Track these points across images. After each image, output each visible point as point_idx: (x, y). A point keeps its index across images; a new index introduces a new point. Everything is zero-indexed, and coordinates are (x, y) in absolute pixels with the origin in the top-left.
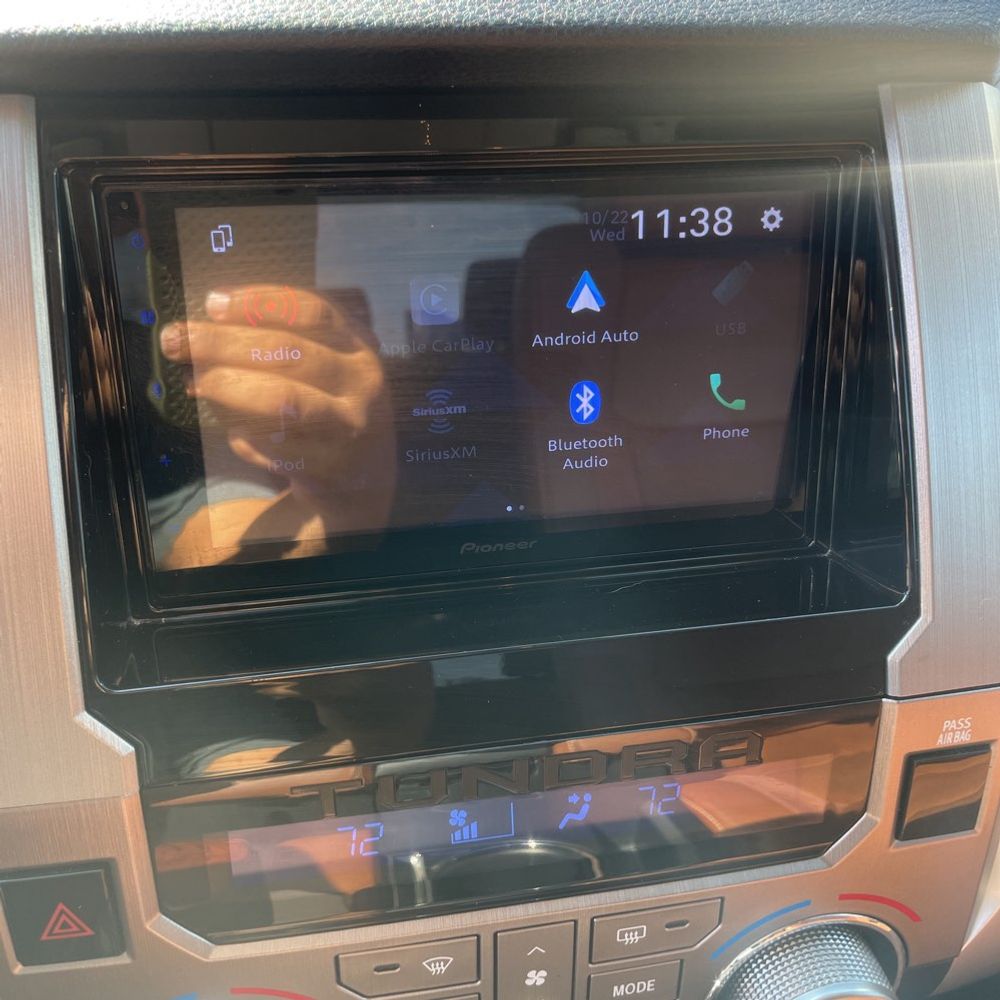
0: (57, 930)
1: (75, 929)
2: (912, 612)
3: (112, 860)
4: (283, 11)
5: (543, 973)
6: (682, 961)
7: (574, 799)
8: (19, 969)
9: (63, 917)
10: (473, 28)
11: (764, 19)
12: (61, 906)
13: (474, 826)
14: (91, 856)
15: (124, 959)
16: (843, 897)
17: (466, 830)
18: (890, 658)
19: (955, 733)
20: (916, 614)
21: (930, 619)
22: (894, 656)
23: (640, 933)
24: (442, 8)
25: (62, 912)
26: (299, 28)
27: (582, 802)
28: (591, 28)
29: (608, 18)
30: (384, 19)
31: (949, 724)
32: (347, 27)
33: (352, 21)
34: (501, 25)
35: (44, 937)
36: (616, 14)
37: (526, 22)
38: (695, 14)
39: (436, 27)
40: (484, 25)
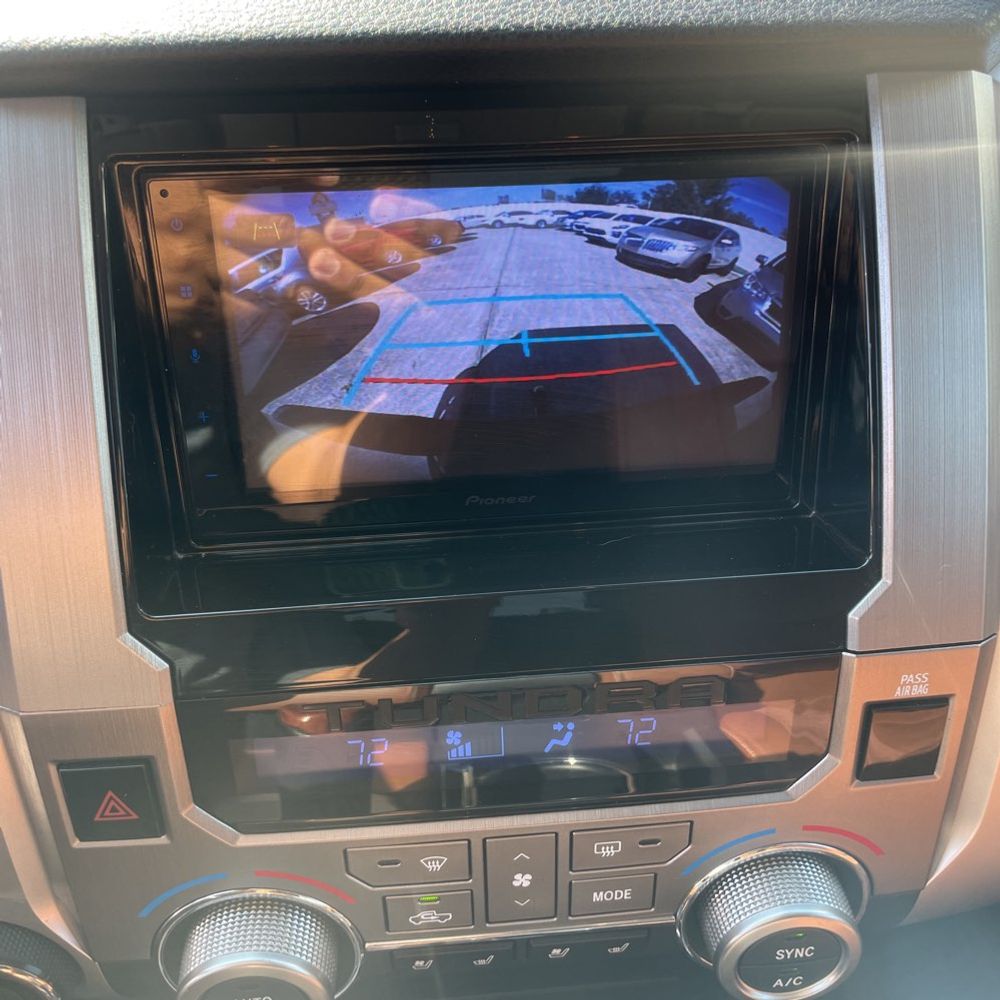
0: (107, 813)
1: (122, 812)
2: (875, 573)
3: (153, 757)
4: (298, 21)
5: (529, 877)
6: (656, 875)
7: (558, 727)
8: (77, 844)
9: (112, 803)
10: (469, 34)
11: (746, 17)
12: (110, 794)
13: (468, 745)
14: (134, 754)
15: (163, 840)
16: (806, 828)
17: (461, 748)
18: (850, 615)
19: (913, 685)
20: (879, 577)
21: (890, 582)
22: (853, 616)
23: (616, 848)
24: (441, 15)
25: (111, 798)
26: (311, 37)
27: (565, 730)
28: (579, 31)
29: (595, 21)
30: (387, 27)
31: (905, 678)
32: (354, 35)
33: (359, 30)
34: (494, 31)
35: (97, 818)
36: (603, 18)
37: (518, 27)
38: (678, 16)
39: (435, 33)
40: (479, 32)
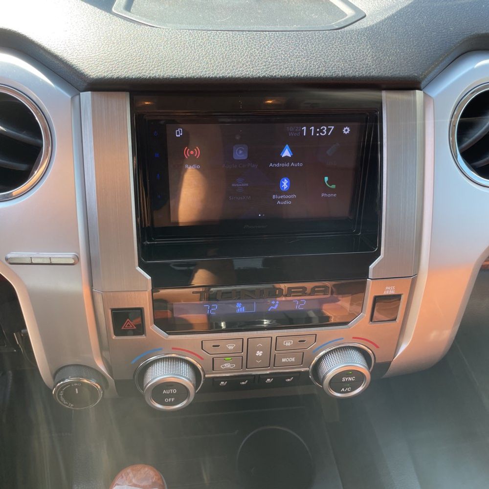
0: (126, 327)
1: (131, 326)
2: (378, 254)
3: (143, 308)
4: (201, 72)
5: (261, 352)
6: (303, 354)
7: (273, 302)
8: (114, 337)
9: (128, 323)
10: (256, 78)
11: (344, 74)
12: (128, 320)
13: (244, 308)
14: (137, 307)
15: (143, 337)
16: (354, 338)
17: (241, 309)
18: (370, 267)
19: (390, 291)
20: (380, 255)
21: (383, 256)
22: (371, 267)
23: (291, 343)
24: (247, 71)
25: (128, 322)
26: (206, 78)
27: (275, 304)
28: (291, 78)
29: (296, 75)
30: (230, 75)
31: (387, 288)
32: (220, 77)
33: (221, 76)
34: (264, 77)
35: (123, 328)
36: (298, 73)
37: (272, 76)
38: (322, 74)
39: (245, 78)
40: (259, 77)
